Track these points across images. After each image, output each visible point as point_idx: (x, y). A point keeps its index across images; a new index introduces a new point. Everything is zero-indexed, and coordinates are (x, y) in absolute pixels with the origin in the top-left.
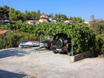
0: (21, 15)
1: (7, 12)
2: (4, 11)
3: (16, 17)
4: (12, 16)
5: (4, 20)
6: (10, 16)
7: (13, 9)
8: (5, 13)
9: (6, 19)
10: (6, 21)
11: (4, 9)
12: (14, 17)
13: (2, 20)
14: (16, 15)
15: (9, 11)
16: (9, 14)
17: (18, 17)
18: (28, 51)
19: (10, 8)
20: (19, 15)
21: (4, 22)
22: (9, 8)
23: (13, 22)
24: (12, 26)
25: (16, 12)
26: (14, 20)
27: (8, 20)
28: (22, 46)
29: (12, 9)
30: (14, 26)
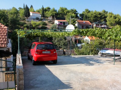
0: (119, 19)
1: (105, 17)
2: (102, 16)
3: (114, 22)
4: (110, 21)
5: (101, 25)
6: (107, 21)
7: (112, 14)
8: (103, 18)
9: (104, 24)
10: (103, 26)
11: (102, 14)
12: (112, 22)
13: (100, 25)
14: (114, 20)
15: (107, 16)
16: (106, 18)
17: (116, 22)
18: (104, 60)
19: (109, 13)
20: (117, 19)
21: (101, 28)
22: (107, 12)
23: (111, 27)
24: (80, 32)
25: (114, 17)
26: (112, 25)
27: (106, 26)
28: (101, 54)
29: (110, 13)
30: (81, 31)
